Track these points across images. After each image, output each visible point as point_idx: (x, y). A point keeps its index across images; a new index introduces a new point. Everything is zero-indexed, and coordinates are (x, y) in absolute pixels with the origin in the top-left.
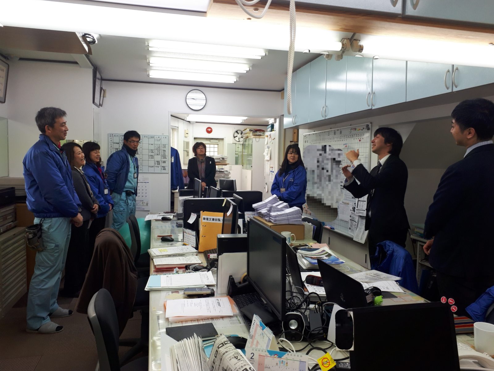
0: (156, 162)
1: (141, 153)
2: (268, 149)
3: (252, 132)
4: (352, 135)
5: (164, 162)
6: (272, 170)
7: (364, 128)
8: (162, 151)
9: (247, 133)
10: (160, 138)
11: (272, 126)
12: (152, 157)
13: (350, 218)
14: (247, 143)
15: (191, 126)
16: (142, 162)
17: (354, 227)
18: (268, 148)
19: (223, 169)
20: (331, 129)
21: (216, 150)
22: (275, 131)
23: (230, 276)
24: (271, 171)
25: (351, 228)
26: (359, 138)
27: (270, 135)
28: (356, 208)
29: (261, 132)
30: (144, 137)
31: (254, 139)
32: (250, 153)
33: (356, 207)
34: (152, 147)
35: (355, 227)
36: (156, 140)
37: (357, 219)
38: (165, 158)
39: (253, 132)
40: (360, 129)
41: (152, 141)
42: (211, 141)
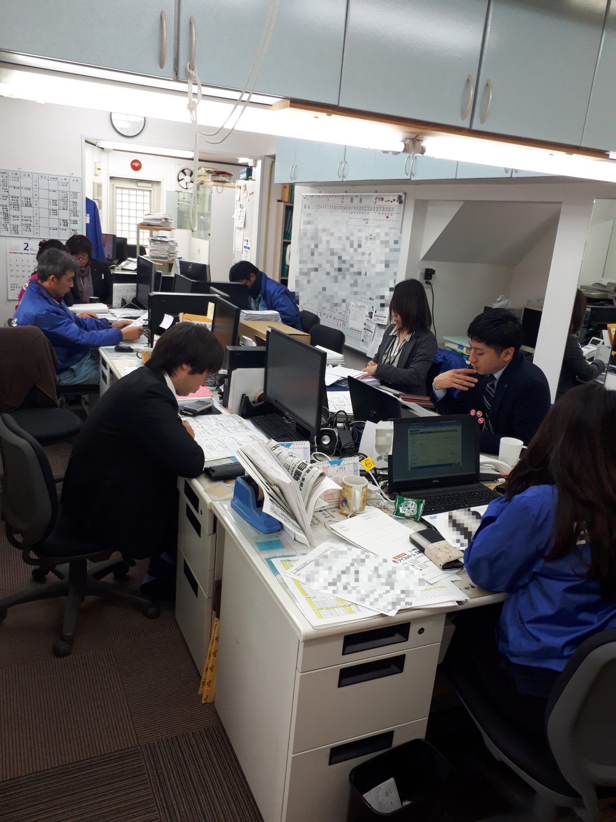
0: (62, 222)
1: (36, 205)
2: (240, 209)
3: (210, 175)
4: (377, 208)
5: (75, 222)
6: (247, 245)
7: (394, 200)
8: (71, 203)
9: (201, 176)
10: (68, 181)
11: (249, 172)
12: (55, 212)
13: (365, 327)
14: (201, 192)
15: (104, 156)
16: (38, 220)
17: (368, 339)
18: (241, 207)
19: (165, 237)
20: (346, 192)
21: (147, 200)
22: (255, 180)
23: (243, 395)
24: (245, 247)
25: (365, 340)
26: (386, 214)
27: (245, 186)
28: (374, 314)
29: (226, 176)
30: (40, 177)
31: (214, 188)
32: (206, 210)
33: (374, 312)
34: (54, 196)
35: (371, 339)
36: (61, 184)
37: (373, 327)
38: (76, 215)
39: (213, 175)
40: (389, 201)
41: (53, 185)
42: (140, 184)
